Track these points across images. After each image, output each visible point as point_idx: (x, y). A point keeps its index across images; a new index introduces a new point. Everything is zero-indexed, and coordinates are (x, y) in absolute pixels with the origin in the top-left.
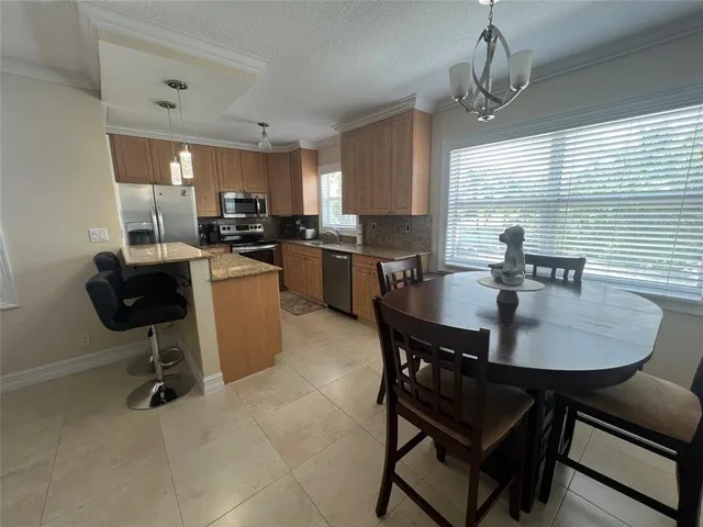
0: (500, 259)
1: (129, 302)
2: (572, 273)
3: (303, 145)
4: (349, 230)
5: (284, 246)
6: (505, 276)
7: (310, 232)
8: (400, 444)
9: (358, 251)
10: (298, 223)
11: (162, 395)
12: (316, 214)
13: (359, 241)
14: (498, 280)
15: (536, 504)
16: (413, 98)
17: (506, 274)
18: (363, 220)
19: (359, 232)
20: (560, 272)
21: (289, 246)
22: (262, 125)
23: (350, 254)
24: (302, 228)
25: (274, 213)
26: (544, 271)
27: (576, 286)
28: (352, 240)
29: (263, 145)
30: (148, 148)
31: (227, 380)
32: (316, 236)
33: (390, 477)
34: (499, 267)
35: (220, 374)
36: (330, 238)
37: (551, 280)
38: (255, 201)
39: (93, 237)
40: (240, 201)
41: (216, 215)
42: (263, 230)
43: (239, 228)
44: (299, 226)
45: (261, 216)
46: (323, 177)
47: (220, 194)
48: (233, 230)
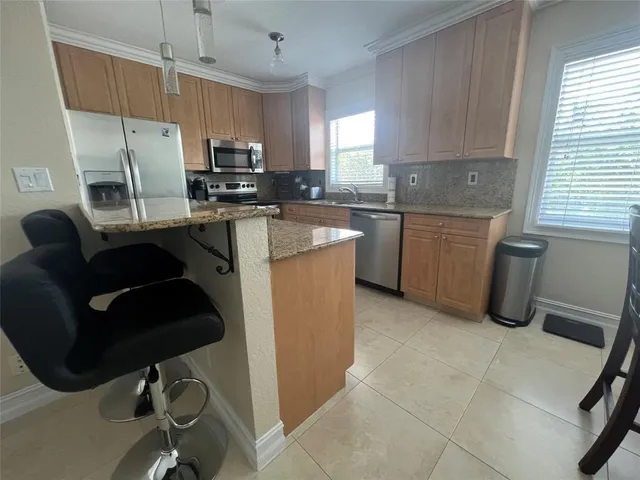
1: (100, 303)
3: (311, 81)
5: (288, 206)
7: (315, 191)
10: (297, 180)
12: (323, 168)
13: (391, 198)
19: (391, 187)
21: (294, 207)
23: (401, 215)
24: (304, 187)
25: (271, 169)
28: (383, 199)
30: (110, 69)
32: (322, 196)
35: (280, 424)
38: (249, 152)
39: (23, 182)
40: (232, 151)
41: (203, 168)
42: (254, 190)
43: (229, 186)
44: (299, 184)
45: (256, 171)
46: (333, 124)
47: (208, 141)
48: (223, 190)
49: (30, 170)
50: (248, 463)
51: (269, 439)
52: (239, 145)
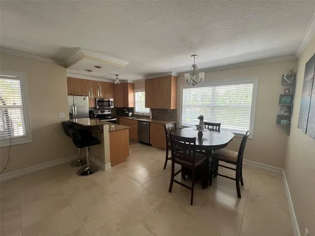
0: (198, 124)
2: (218, 127)
3: (129, 82)
4: (147, 113)
5: (120, 119)
6: (199, 128)
7: (130, 114)
8: (175, 172)
9: (151, 121)
10: (125, 110)
11: (88, 172)
12: (133, 107)
13: (151, 118)
14: (198, 129)
15: (209, 186)
16: (171, 72)
17: (200, 127)
18: (152, 110)
19: (151, 114)
20: (215, 127)
21: (123, 120)
22: (117, 75)
23: (149, 122)
24: (127, 112)
25: (116, 106)
26: (211, 127)
27: (219, 131)
28: (148, 117)
29: (117, 82)
31: (112, 165)
32: (133, 115)
33: (172, 181)
34: (198, 125)
35: (110, 163)
36: (139, 116)
37: (212, 130)
38: (109, 102)
39: (60, 116)
40: (103, 101)
41: (93, 107)
42: (110, 113)
43: (101, 112)
44: (126, 111)
45: (111, 107)
46: (136, 93)
47: (96, 99)
48: (99, 113)
49: (61, 114)
50: (104, 170)
51: (108, 166)
52: (105, 100)
